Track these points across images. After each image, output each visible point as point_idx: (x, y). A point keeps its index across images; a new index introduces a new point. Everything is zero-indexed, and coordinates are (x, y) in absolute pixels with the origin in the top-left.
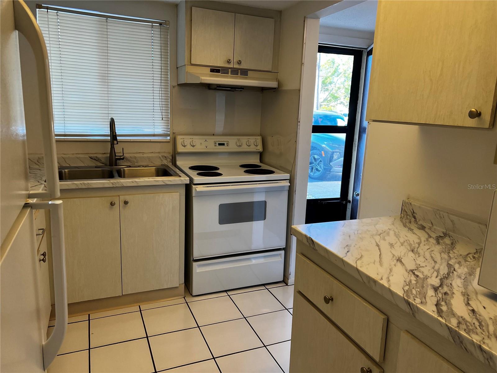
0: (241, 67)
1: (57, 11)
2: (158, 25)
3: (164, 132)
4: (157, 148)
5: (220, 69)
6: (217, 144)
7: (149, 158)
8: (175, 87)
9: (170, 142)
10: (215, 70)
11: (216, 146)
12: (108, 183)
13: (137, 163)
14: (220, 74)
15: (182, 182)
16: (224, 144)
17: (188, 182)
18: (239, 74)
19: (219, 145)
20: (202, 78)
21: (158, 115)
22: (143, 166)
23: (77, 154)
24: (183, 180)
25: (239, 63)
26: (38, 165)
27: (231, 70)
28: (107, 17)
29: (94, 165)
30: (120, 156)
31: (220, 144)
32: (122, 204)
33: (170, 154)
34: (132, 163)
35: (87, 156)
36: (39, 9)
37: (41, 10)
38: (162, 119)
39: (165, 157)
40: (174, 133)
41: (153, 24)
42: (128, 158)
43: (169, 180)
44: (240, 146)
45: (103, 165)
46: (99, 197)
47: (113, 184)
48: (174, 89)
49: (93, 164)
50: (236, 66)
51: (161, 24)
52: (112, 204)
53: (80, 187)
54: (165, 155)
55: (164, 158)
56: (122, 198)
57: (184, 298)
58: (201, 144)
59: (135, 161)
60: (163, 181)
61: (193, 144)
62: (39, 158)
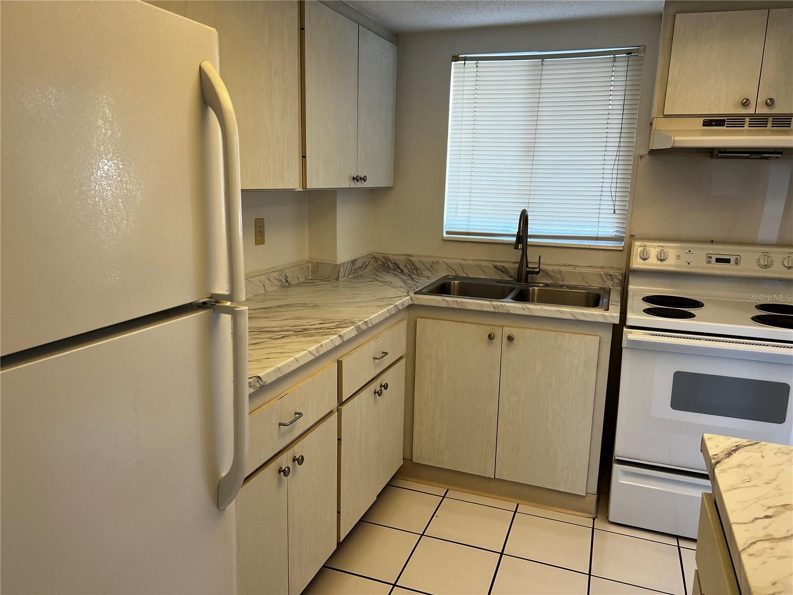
0: (774, 111)
1: (476, 62)
2: (625, 55)
3: (617, 234)
4: (600, 260)
5: (726, 118)
6: (713, 260)
7: (582, 275)
8: (644, 157)
9: (624, 251)
10: (713, 122)
11: (709, 262)
12: (488, 305)
13: (562, 281)
14: (724, 128)
15: (605, 320)
16: (730, 259)
17: (617, 322)
18: (770, 124)
19: (716, 262)
20: (676, 138)
21: (607, 205)
22: (568, 287)
23: (479, 260)
24: (607, 315)
25: (770, 103)
26: (431, 272)
27: (750, 119)
28: (543, 57)
29: (499, 278)
30: (534, 268)
31: (718, 260)
32: (505, 339)
33: (621, 271)
34: (554, 280)
35: (491, 265)
36: (455, 62)
37: (457, 62)
38: (614, 212)
39: (611, 275)
40: (632, 236)
41: (616, 56)
42: (550, 272)
43: (583, 313)
44: (766, 266)
45: (512, 279)
46: (474, 323)
47: (494, 307)
48: (641, 160)
49: (498, 276)
50: (765, 110)
51: (631, 53)
52: (491, 337)
53: (452, 306)
54: (611, 272)
55: (609, 277)
56: (507, 331)
57: (594, 519)
58: (678, 258)
59: (560, 277)
60: (571, 314)
61: (661, 257)
62: (433, 263)
